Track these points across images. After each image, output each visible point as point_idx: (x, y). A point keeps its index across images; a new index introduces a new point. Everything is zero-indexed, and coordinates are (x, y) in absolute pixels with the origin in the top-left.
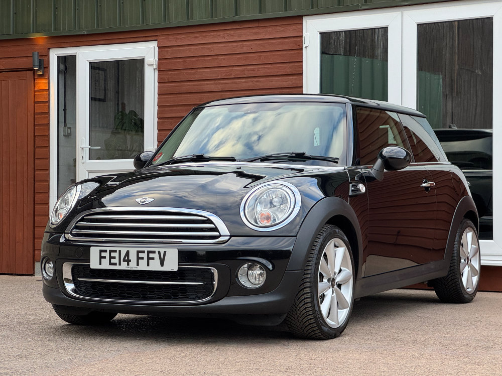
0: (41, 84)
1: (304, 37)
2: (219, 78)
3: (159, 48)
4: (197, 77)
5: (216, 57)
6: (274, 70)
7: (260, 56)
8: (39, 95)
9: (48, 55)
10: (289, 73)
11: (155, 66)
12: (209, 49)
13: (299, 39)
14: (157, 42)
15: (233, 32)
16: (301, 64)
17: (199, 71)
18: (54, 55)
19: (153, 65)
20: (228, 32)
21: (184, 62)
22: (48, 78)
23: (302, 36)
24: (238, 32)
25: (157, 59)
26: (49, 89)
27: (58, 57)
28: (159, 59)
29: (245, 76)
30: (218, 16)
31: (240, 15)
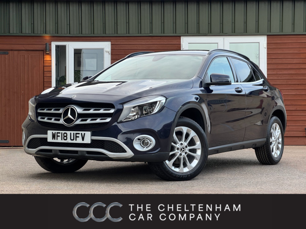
0: (47, 58)
1: (182, 45)
3: (112, 45)
8: (46, 63)
9: (51, 45)
11: (110, 53)
12: (136, 46)
13: (179, 45)
14: (110, 42)
15: (148, 40)
18: (54, 45)
19: (109, 52)
20: (146, 40)
21: (124, 51)
22: (51, 55)
23: (180, 44)
24: (151, 40)
25: (110, 49)
26: (51, 61)
27: (56, 46)
28: (112, 50)
30: (142, 33)
31: (152, 33)
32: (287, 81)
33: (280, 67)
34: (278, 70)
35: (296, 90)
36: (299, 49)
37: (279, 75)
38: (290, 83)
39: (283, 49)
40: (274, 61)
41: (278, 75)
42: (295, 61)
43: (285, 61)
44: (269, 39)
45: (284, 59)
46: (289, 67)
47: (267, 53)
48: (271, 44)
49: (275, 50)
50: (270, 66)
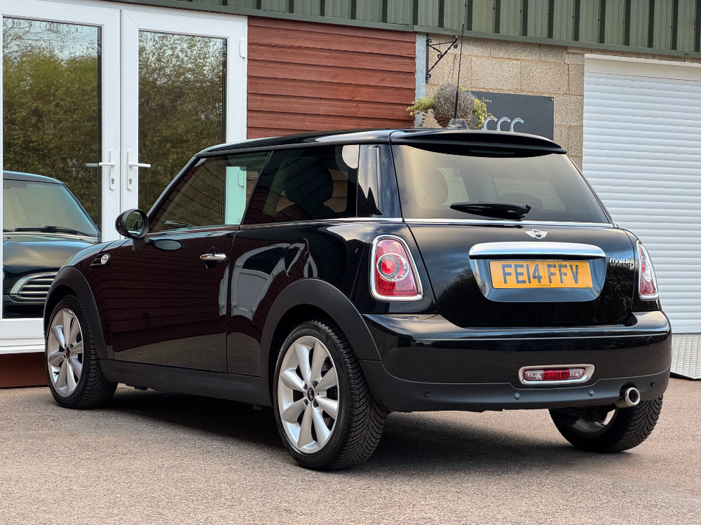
34: (278, 132)
36: (334, 70)
39: (292, 67)
40: (267, 104)
42: (323, 108)
43: (297, 106)
44: (254, 30)
45: (294, 100)
47: (249, 77)
48: (260, 48)
49: (270, 67)
50: (257, 119)
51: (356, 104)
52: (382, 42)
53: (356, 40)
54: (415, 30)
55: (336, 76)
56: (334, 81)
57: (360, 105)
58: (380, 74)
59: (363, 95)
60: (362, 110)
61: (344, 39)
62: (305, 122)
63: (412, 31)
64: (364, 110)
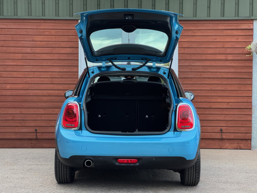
2: (33, 46)
4: (20, 45)
5: (30, 36)
6: (63, 44)
7: (56, 37)
10: (72, 47)
12: (26, 31)
15: (40, 24)
16: (77, 42)
17: (20, 42)
20: (38, 24)
21: (12, 37)
24: (43, 24)
29: (47, 46)
30: (32, 15)
31: (45, 16)
32: (200, 75)
33: (194, 57)
34: (191, 61)
35: (210, 85)
36: (215, 37)
37: (192, 67)
38: (204, 76)
39: (197, 37)
40: (186, 51)
41: (190, 67)
42: (210, 51)
43: (199, 51)
45: (198, 49)
46: (204, 57)
47: (179, 42)
48: (183, 31)
49: (187, 38)
50: (182, 56)
51: (225, 49)
52: (237, 25)
53: (225, 25)
54: (252, 18)
55: (216, 39)
56: (215, 41)
57: (227, 49)
58: (237, 37)
59: (228, 45)
60: (228, 51)
61: (220, 25)
62: (202, 57)
63: (251, 19)
64: (229, 51)
